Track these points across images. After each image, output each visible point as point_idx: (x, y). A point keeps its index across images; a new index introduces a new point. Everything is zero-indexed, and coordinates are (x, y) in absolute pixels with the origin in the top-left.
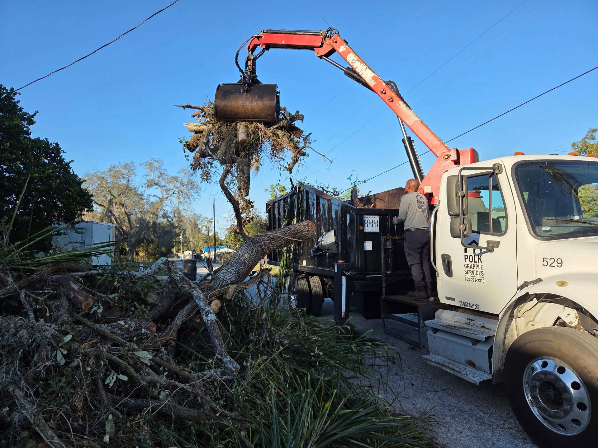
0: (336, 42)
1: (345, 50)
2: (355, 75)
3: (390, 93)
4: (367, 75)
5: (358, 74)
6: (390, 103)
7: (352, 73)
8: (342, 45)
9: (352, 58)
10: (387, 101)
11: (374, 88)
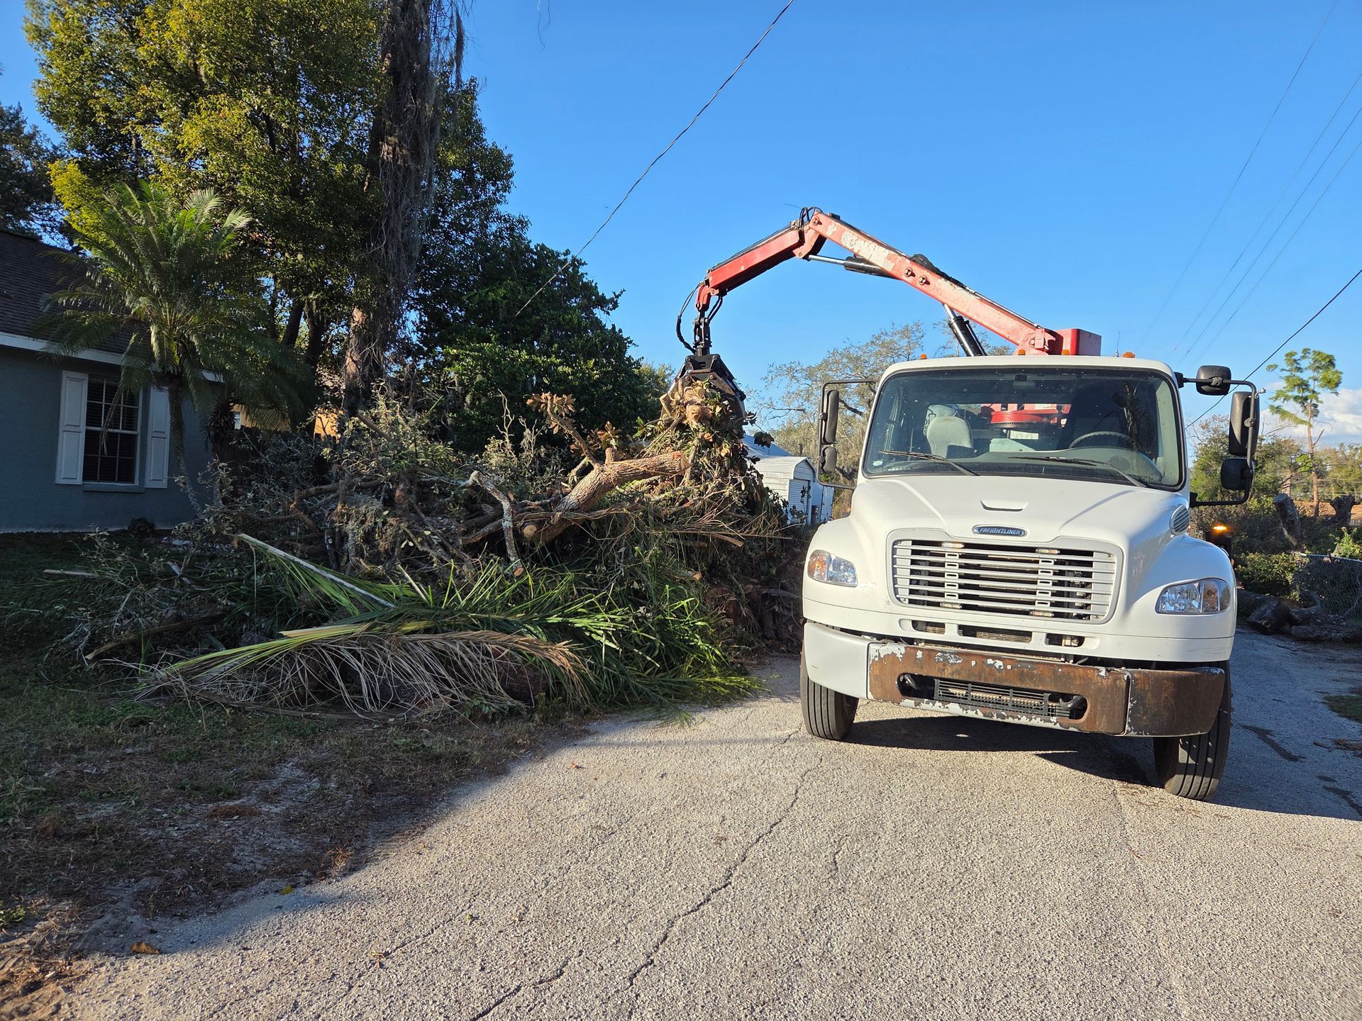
0: (820, 223)
1: (835, 229)
2: (862, 264)
3: (920, 272)
4: (878, 256)
5: (863, 260)
6: (925, 287)
7: (857, 265)
8: (830, 223)
9: (849, 239)
10: (919, 286)
11: (894, 273)
